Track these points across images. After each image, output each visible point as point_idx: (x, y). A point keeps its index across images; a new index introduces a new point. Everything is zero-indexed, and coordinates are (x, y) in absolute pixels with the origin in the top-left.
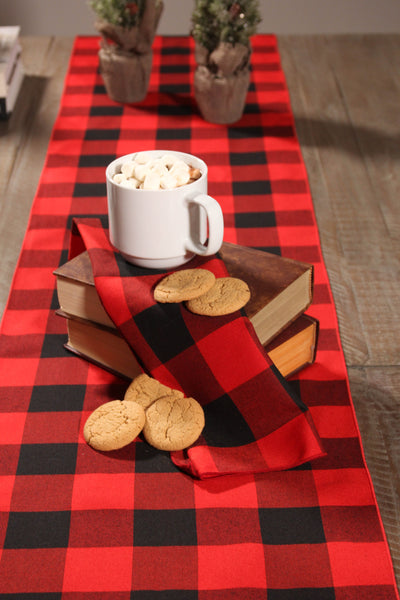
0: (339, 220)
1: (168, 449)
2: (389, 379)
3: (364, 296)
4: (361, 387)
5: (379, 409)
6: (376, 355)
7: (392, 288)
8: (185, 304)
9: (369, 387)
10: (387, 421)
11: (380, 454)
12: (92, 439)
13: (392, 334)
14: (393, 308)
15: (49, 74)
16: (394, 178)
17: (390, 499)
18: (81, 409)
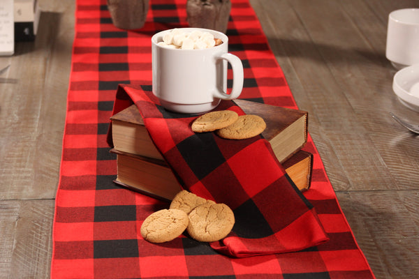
0: (314, 102)
1: (209, 240)
2: (368, 199)
3: (341, 149)
4: (347, 204)
5: (363, 215)
6: (355, 184)
7: (362, 144)
8: (216, 132)
9: (353, 203)
10: (370, 222)
11: (368, 241)
12: (149, 235)
13: (366, 172)
14: (364, 156)
15: (60, 10)
16: (353, 76)
17: (380, 267)
18: (135, 220)
